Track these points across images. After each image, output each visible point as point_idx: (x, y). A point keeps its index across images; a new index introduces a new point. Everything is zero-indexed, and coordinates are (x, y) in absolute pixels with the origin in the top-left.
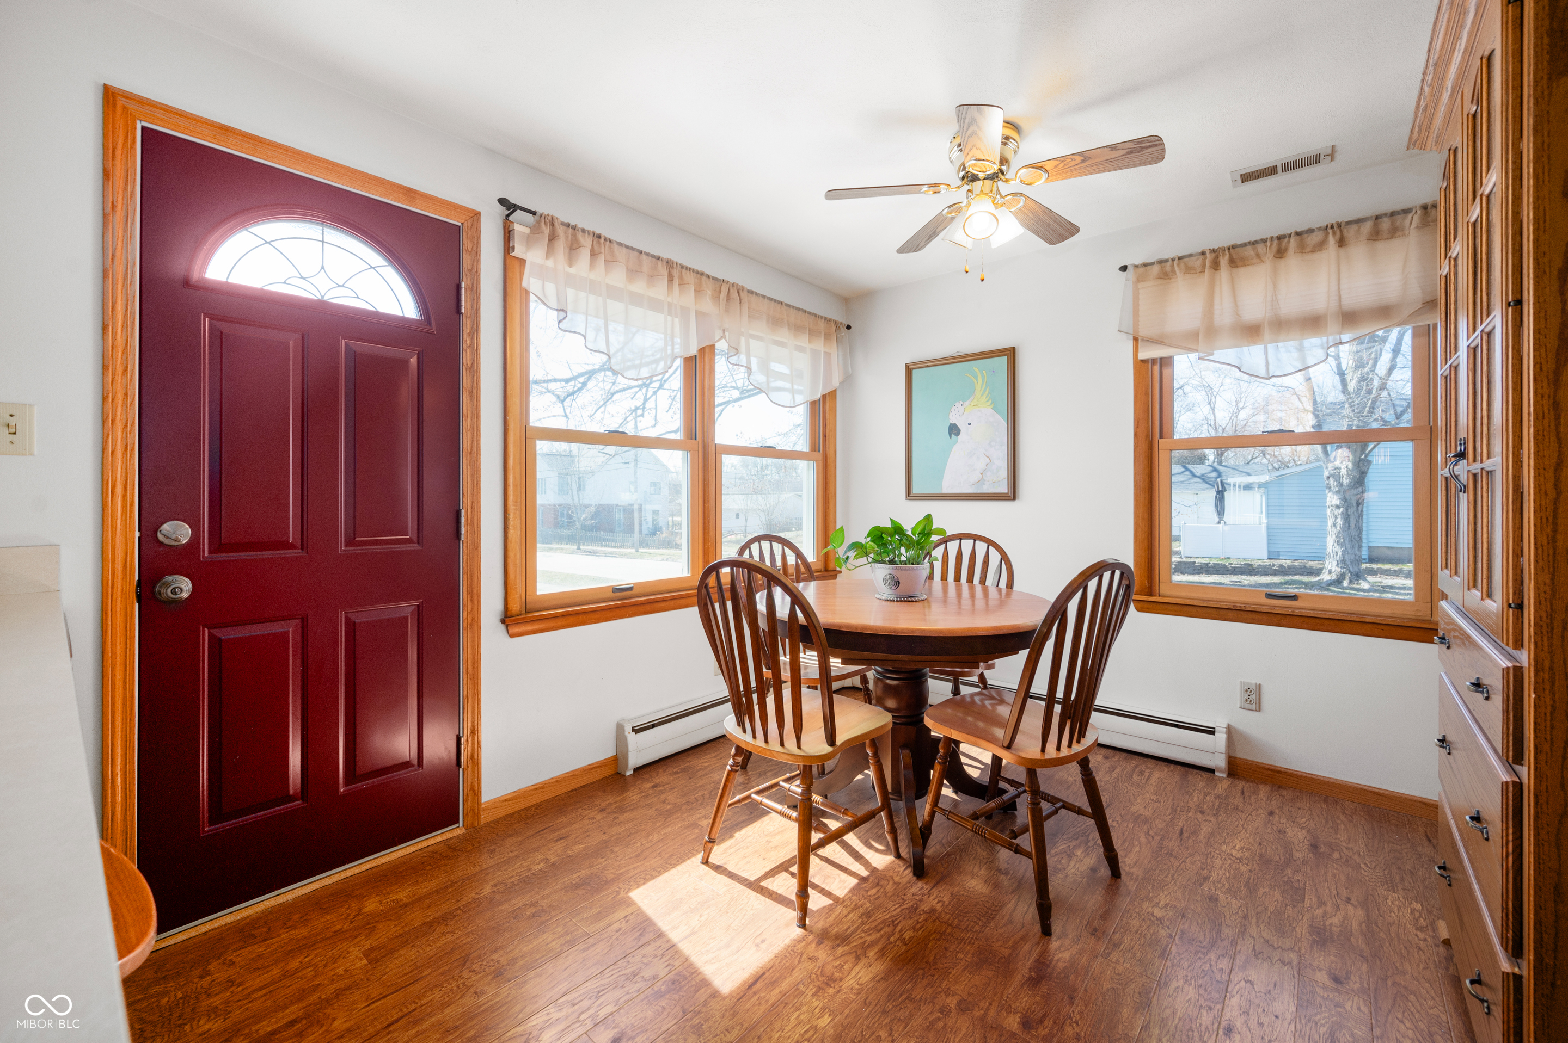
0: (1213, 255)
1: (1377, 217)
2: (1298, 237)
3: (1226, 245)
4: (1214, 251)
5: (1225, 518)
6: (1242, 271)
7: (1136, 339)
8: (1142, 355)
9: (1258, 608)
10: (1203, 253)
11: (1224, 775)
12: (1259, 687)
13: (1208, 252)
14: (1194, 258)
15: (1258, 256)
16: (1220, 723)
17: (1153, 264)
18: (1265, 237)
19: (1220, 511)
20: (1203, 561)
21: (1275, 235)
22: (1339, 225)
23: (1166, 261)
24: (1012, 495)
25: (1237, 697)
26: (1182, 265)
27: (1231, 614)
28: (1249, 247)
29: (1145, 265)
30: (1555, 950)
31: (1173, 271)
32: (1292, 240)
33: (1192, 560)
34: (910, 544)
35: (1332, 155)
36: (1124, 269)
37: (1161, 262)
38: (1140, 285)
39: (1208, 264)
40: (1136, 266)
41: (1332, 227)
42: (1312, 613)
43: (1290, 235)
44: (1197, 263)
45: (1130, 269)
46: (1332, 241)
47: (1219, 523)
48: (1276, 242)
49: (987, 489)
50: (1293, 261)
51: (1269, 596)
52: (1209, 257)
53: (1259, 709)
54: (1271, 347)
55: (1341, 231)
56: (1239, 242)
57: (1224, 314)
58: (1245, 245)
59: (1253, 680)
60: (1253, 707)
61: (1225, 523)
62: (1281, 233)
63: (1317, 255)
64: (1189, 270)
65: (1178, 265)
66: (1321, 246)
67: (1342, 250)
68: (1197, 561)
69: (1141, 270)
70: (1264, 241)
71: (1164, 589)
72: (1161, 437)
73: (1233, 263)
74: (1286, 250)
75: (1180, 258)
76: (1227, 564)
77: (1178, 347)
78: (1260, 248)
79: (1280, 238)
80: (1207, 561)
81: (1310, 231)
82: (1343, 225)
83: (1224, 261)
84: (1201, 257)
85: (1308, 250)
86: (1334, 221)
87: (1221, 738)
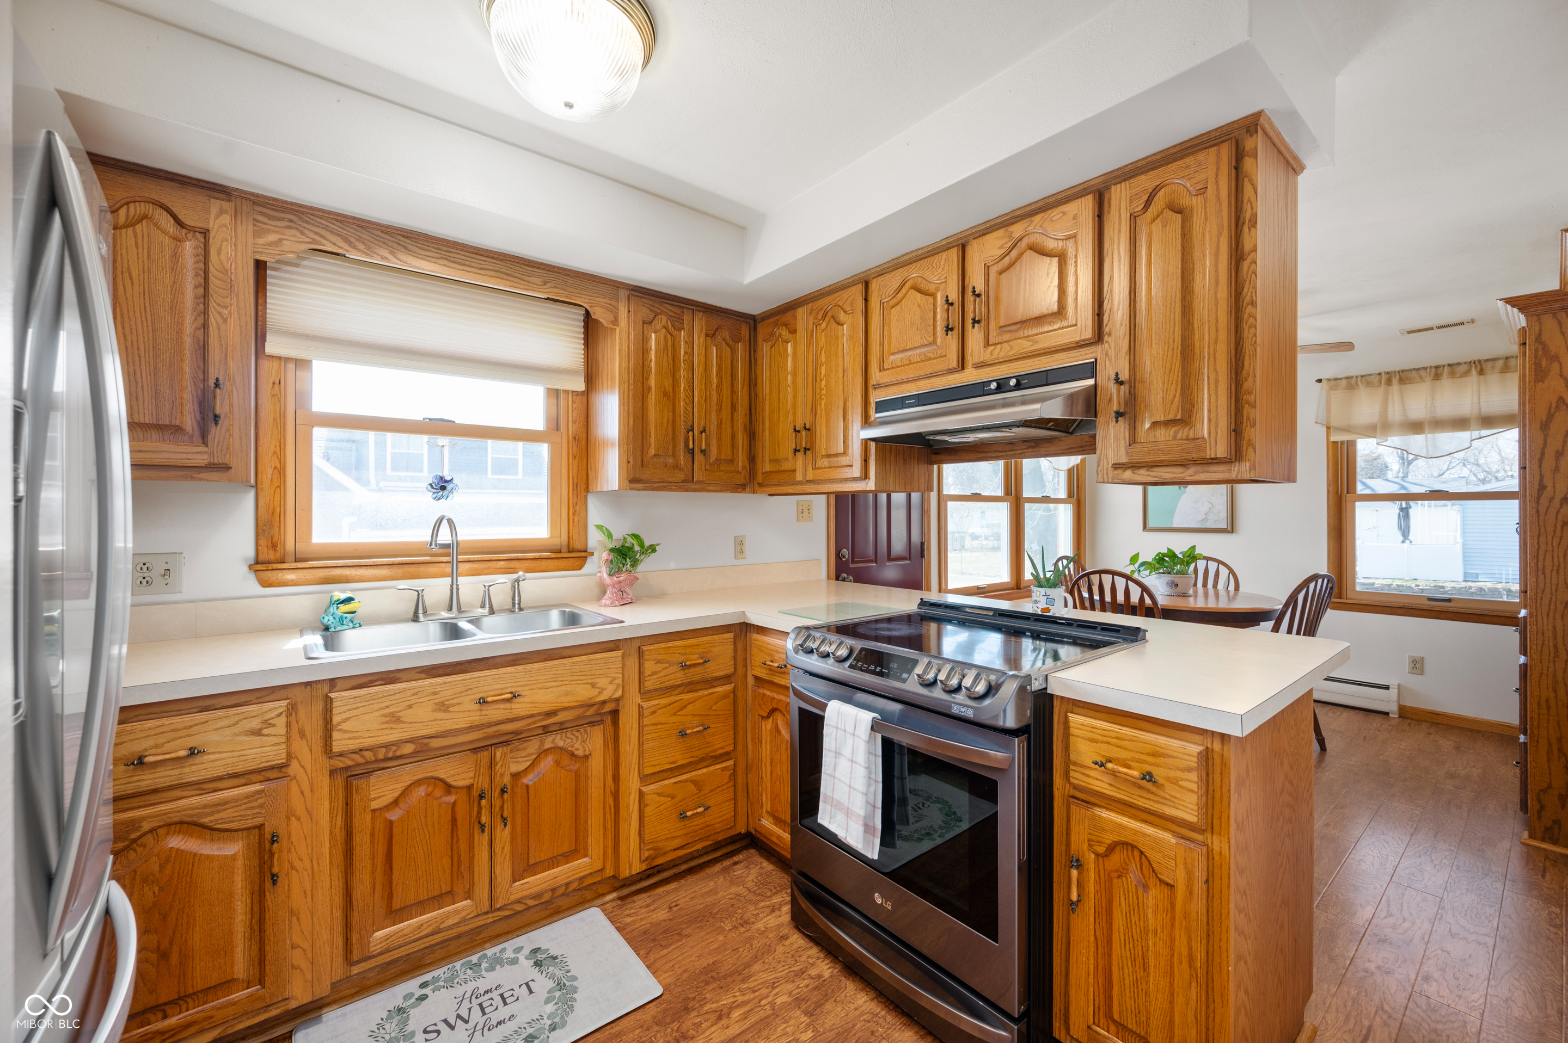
0: (1387, 376)
1: (1507, 358)
2: (1450, 368)
3: (1397, 369)
4: (1388, 373)
5: (1410, 537)
6: (1409, 386)
7: (1328, 428)
8: (1333, 439)
9: (1421, 607)
10: (1380, 374)
11: (1397, 716)
12: (1422, 659)
13: (1383, 374)
14: (1373, 377)
15: (1421, 377)
16: (1393, 682)
17: (1342, 379)
18: (1425, 366)
19: (1405, 532)
20: (1384, 582)
21: (1434, 365)
22: (1479, 361)
23: (1352, 377)
24: (1231, 529)
25: (1407, 665)
26: (1364, 380)
27: (1401, 611)
28: (1414, 372)
29: (1336, 379)
30: (1538, 727)
31: (1357, 384)
32: (1446, 369)
33: (1371, 581)
34: (1182, 562)
35: (1473, 321)
36: (1320, 381)
37: (1347, 378)
38: (1332, 392)
39: (1383, 382)
40: (1329, 380)
41: (1474, 362)
42: (1461, 610)
43: (1444, 366)
44: (1376, 379)
45: (1324, 382)
46: (1474, 372)
47: (1403, 542)
48: (1433, 370)
49: (1209, 525)
50: (1446, 382)
51: (1430, 599)
52: (1384, 377)
53: (1422, 674)
54: (1429, 436)
55: (1481, 365)
56: (1407, 368)
57: (1395, 413)
58: (1411, 370)
59: (1418, 655)
60: (1418, 672)
61: (1411, 542)
62: (1438, 364)
63: (1463, 379)
64: (1369, 384)
65: (1361, 381)
66: (1467, 373)
67: (1482, 377)
68: (1377, 582)
69: (1333, 383)
70: (1425, 368)
71: (1350, 594)
72: (1348, 493)
73: (1402, 381)
74: (1442, 374)
75: (1362, 376)
76: (1413, 586)
77: (1359, 434)
78: (1422, 373)
79: (1437, 367)
80: (1389, 582)
81: (1459, 364)
82: (1482, 362)
83: (1395, 381)
84: (1378, 377)
85: (1458, 375)
86: (1476, 359)
87: (1393, 692)
